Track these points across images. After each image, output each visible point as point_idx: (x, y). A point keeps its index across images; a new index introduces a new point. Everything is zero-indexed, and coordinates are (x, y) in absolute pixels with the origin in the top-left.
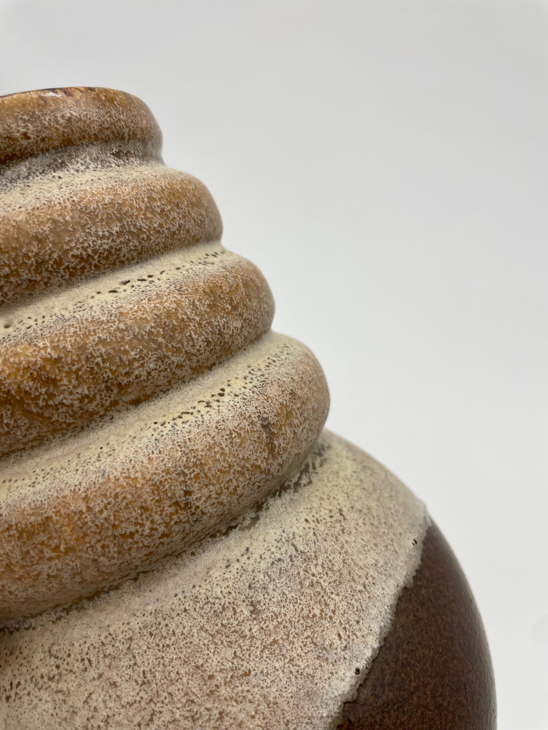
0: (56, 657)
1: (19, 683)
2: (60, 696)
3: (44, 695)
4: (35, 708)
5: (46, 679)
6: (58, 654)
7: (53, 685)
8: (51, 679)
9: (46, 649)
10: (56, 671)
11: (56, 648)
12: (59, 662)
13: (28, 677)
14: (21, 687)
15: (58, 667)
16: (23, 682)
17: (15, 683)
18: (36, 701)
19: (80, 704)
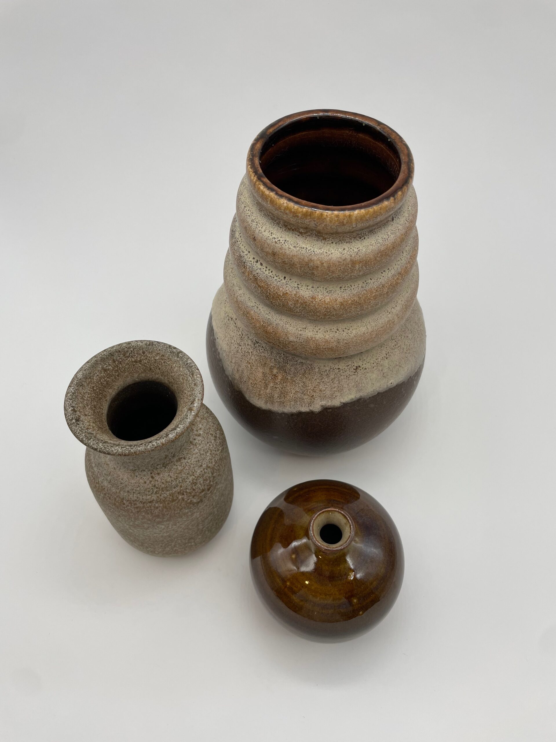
0: (394, 339)
1: (388, 352)
2: (399, 348)
3: (396, 350)
4: (395, 355)
5: (394, 346)
6: (395, 338)
7: (397, 346)
8: (395, 345)
9: (391, 339)
10: (396, 343)
11: (393, 337)
12: (395, 340)
13: (390, 349)
14: (389, 353)
15: (396, 341)
16: (389, 351)
17: (387, 353)
18: (394, 353)
19: (404, 346)
